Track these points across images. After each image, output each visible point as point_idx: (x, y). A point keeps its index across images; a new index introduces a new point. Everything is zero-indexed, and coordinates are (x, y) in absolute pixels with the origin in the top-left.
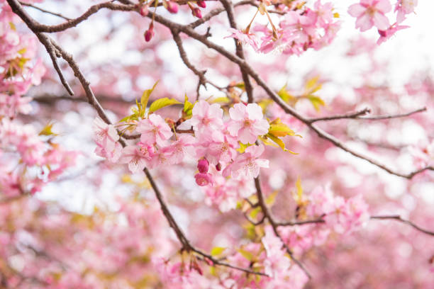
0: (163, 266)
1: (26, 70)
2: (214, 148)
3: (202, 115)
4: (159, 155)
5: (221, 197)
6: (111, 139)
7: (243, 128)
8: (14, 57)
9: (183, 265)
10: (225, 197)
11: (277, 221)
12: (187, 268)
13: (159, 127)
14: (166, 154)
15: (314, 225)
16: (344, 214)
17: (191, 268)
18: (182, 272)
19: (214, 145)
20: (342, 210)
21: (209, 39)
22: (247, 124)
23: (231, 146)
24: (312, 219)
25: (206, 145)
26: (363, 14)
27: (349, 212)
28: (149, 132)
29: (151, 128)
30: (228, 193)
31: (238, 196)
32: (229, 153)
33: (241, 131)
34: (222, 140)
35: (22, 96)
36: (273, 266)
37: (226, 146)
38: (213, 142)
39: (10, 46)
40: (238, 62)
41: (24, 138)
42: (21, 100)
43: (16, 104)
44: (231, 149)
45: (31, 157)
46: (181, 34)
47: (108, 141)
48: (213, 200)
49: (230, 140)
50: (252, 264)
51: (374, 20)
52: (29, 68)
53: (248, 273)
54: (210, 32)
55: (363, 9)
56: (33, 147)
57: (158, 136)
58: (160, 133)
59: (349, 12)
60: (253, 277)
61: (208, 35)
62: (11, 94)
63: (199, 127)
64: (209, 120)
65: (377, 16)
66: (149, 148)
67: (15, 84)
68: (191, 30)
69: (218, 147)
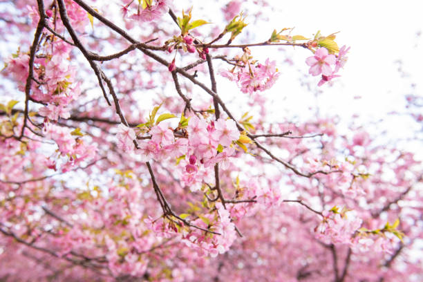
0: (151, 225)
1: (69, 90)
2: (202, 148)
3: (194, 126)
4: (162, 151)
5: (191, 182)
6: (130, 138)
7: (223, 135)
8: (62, 80)
9: (164, 225)
10: (194, 182)
11: (226, 199)
12: (167, 227)
13: (165, 132)
14: (167, 150)
15: (247, 204)
16: (269, 197)
17: (169, 227)
18: (163, 229)
19: (201, 146)
20: (268, 195)
21: (196, 78)
22: (225, 133)
23: (213, 147)
24: (247, 199)
25: (196, 146)
26: (315, 64)
27: (272, 197)
28: (158, 134)
29: (159, 132)
30: (197, 180)
31: (203, 182)
32: (212, 152)
33: (221, 137)
34: (208, 143)
35: (64, 107)
36: (224, 228)
37: (210, 147)
38: (201, 143)
39: (61, 72)
40: (213, 95)
41: (62, 135)
42: (64, 110)
43: (60, 112)
44: (213, 149)
45: (66, 148)
46: (178, 74)
47: (128, 139)
48: (185, 183)
49: (213, 143)
50: (209, 227)
51: (322, 68)
52: (71, 89)
53: (207, 232)
54: (197, 74)
55: (316, 61)
56: (68, 142)
57: (163, 137)
58: (165, 136)
59: (307, 62)
60: (209, 235)
61: (195, 75)
62: (57, 105)
63: (192, 133)
64: (198, 130)
65: (324, 66)
66: (157, 145)
67: (61, 98)
68: (184, 71)
69: (205, 147)
